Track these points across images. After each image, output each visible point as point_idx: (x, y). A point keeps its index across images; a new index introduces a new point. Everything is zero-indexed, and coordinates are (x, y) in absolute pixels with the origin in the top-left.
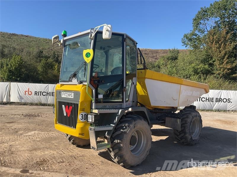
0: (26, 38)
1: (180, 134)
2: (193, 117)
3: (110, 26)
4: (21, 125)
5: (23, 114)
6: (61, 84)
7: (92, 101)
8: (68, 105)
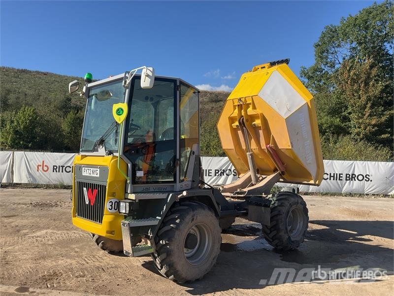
0: (45, 76)
1: (271, 232)
2: (291, 205)
3: (151, 69)
4: (26, 221)
5: (31, 203)
6: (82, 155)
7: (126, 181)
8: (91, 187)
